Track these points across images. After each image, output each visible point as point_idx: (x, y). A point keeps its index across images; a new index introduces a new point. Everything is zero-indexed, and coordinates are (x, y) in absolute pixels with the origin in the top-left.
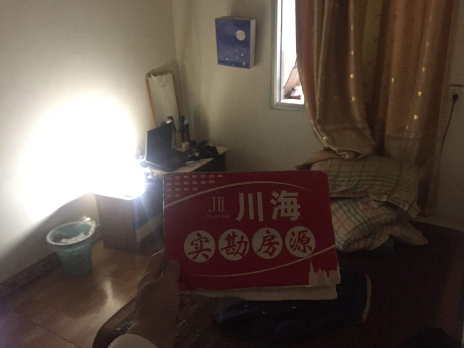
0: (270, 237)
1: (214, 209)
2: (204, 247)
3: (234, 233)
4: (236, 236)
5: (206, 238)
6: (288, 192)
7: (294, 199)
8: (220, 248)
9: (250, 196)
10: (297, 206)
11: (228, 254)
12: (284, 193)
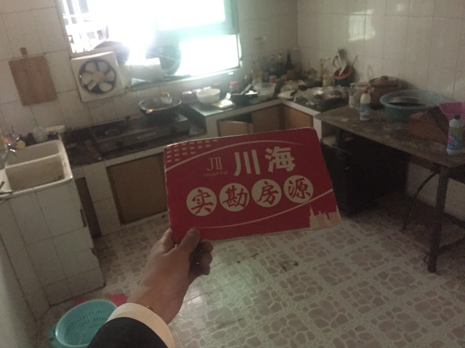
0: (269, 188)
1: (213, 168)
2: (205, 202)
3: (233, 187)
4: (236, 189)
5: (207, 193)
6: (280, 148)
7: (287, 153)
9: (246, 154)
11: (230, 206)
12: (277, 149)
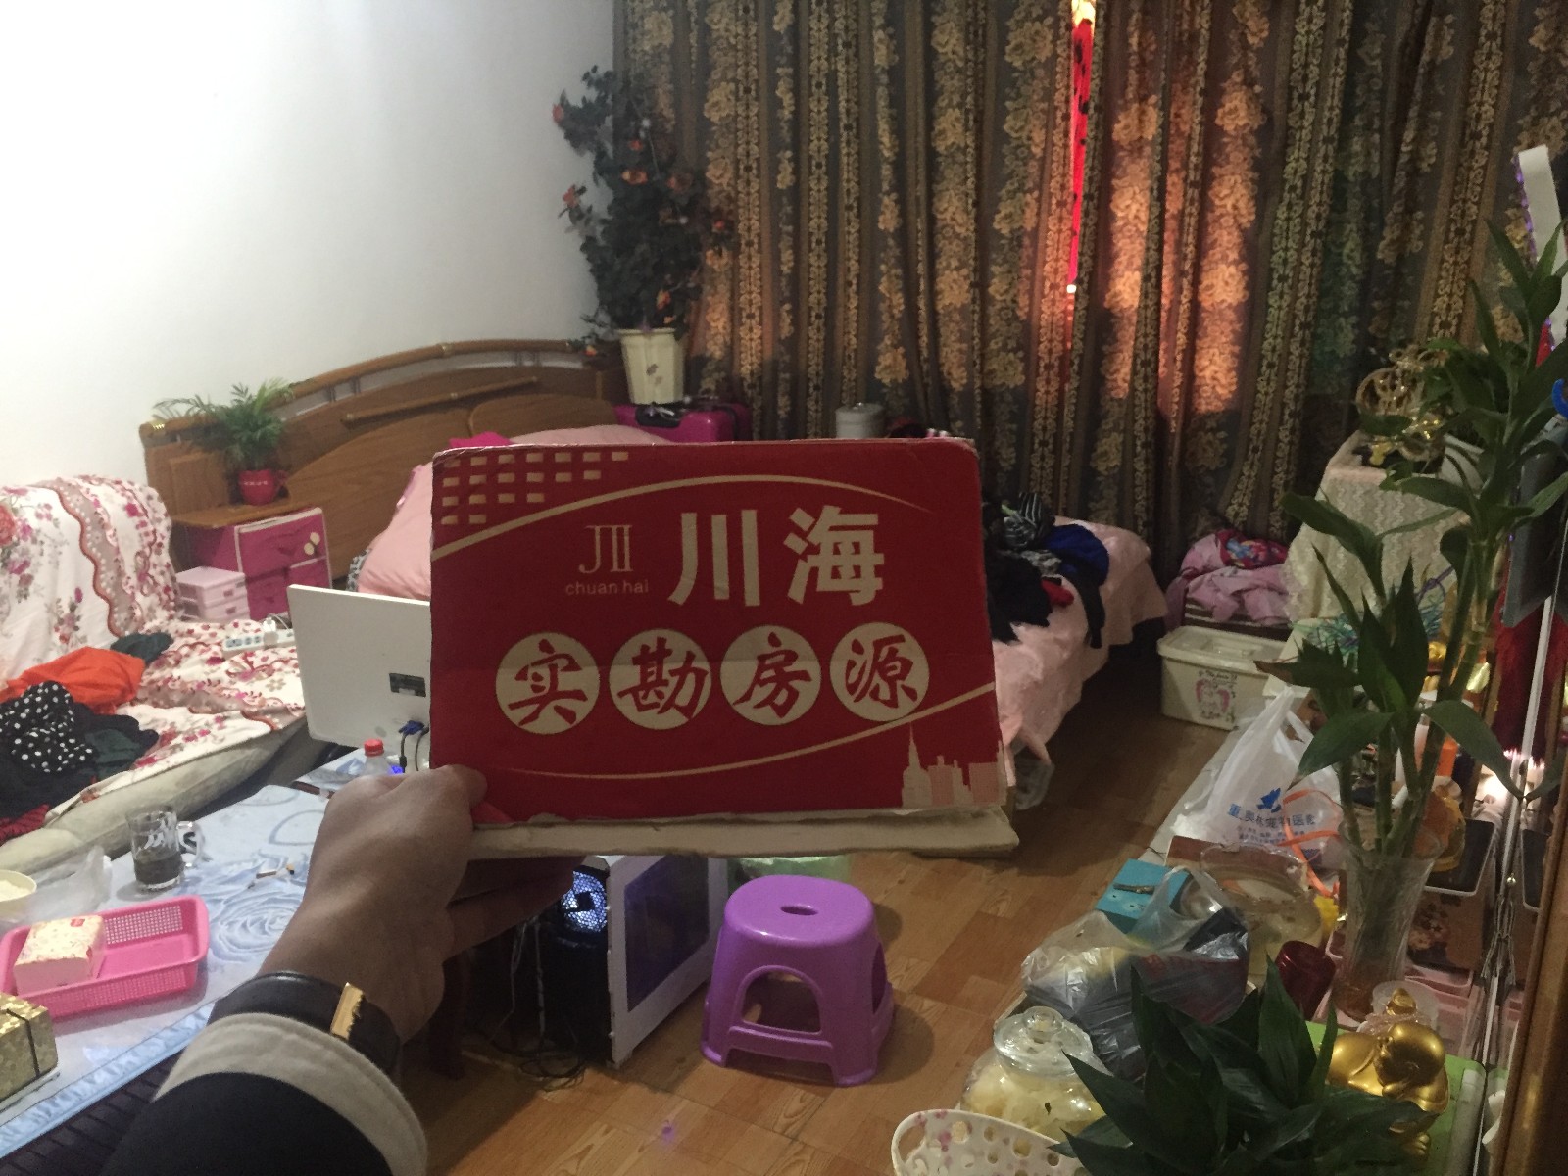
8: (614, 690)
10: (871, 559)
